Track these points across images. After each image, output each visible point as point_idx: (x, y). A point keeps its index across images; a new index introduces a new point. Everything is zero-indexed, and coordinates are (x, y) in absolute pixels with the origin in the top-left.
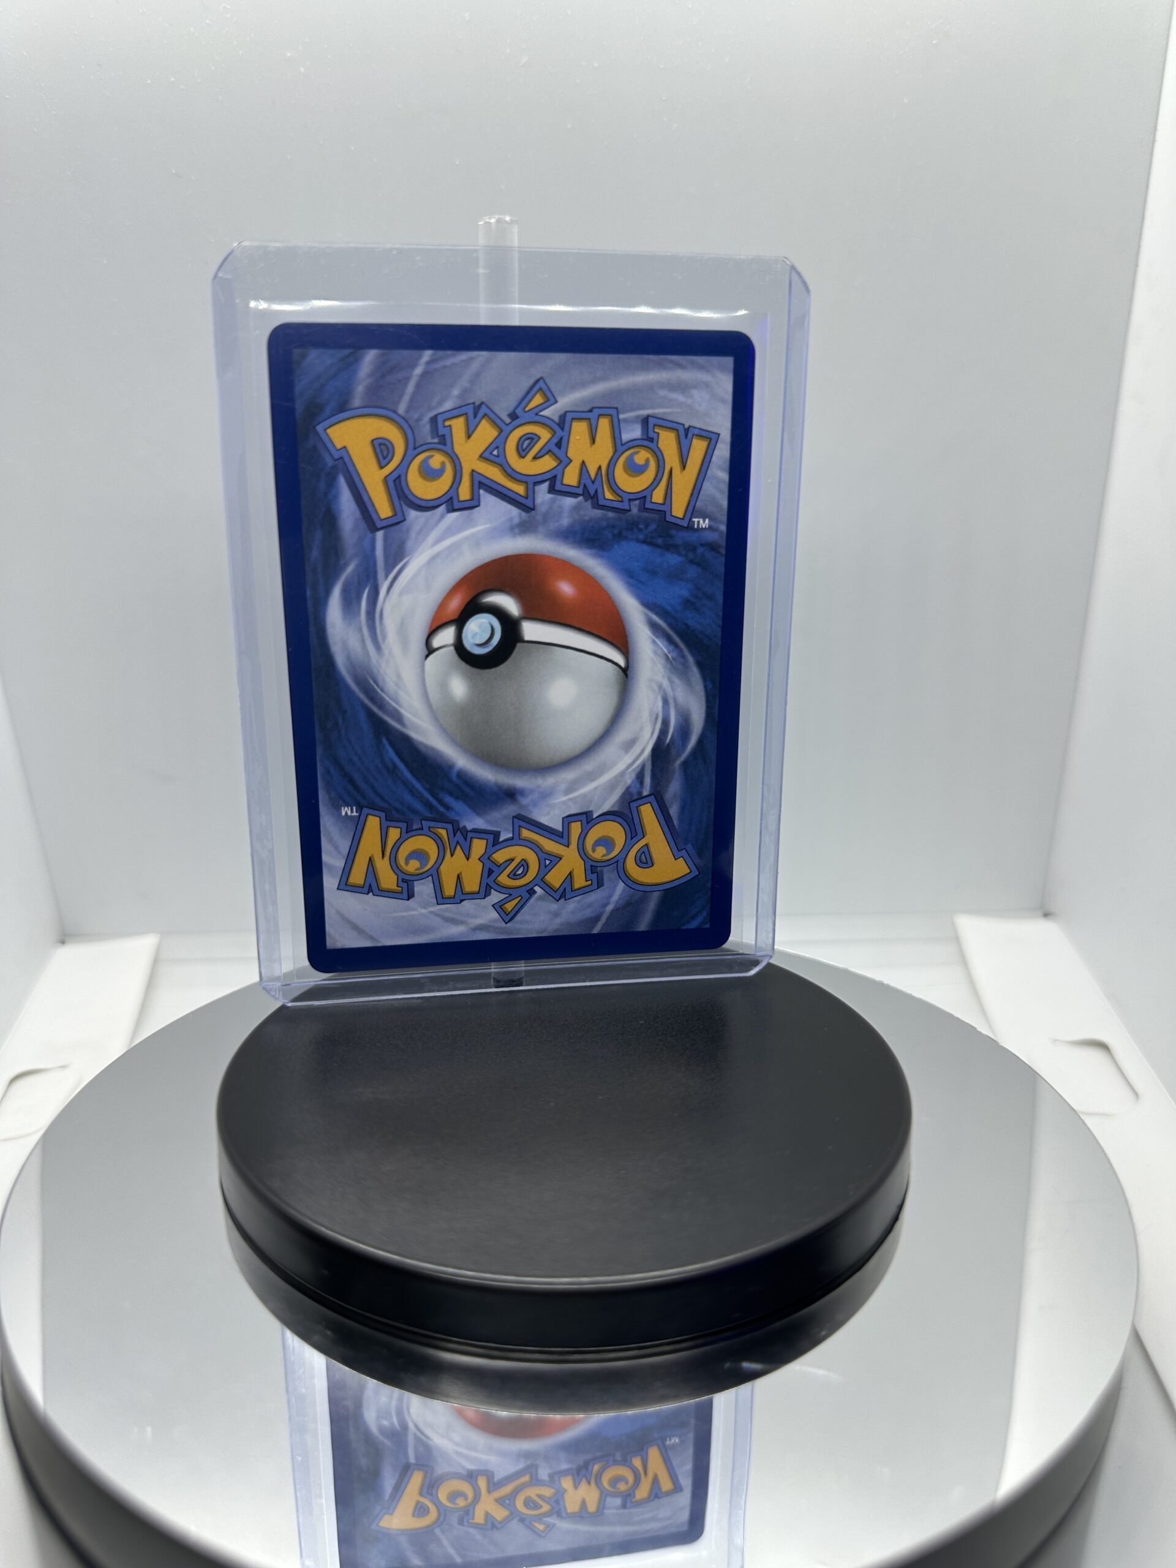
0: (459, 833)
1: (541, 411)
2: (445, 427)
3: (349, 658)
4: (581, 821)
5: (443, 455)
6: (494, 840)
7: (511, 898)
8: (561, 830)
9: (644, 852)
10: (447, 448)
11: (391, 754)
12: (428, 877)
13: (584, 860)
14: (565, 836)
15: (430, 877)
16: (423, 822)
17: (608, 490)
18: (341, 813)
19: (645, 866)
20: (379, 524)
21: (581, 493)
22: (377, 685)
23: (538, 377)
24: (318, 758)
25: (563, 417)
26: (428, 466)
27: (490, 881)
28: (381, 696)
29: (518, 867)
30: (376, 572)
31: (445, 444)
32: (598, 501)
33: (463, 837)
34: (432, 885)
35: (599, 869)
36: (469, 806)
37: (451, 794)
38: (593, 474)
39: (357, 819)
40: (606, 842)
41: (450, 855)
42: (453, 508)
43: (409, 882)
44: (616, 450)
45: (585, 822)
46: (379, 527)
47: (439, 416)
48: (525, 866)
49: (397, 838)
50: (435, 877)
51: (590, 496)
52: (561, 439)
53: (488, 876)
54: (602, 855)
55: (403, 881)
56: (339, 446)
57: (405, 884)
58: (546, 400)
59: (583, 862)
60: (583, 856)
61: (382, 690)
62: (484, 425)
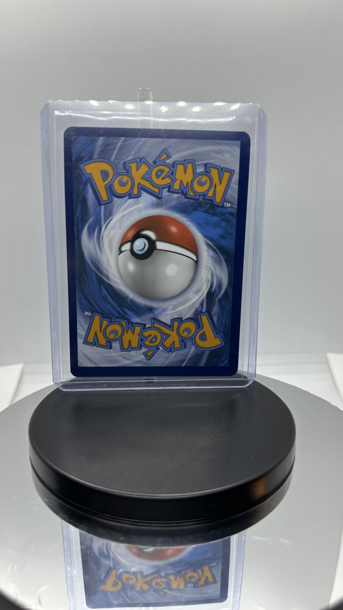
0: (130, 324)
3: (89, 254)
4: (178, 321)
9: (203, 335)
11: (105, 292)
12: (117, 341)
13: (178, 336)
15: (119, 341)
16: (116, 319)
19: (202, 340)
20: (102, 203)
21: (180, 192)
27: (142, 344)
29: (153, 338)
30: (101, 221)
32: (187, 196)
34: (119, 344)
35: (185, 341)
38: (185, 185)
39: (91, 317)
42: (131, 196)
43: (110, 343)
45: (179, 322)
46: (102, 204)
49: (106, 325)
50: (120, 340)
51: (184, 193)
53: (141, 342)
54: (186, 335)
58: (167, 156)
59: (178, 338)
60: (179, 335)
61: (102, 267)
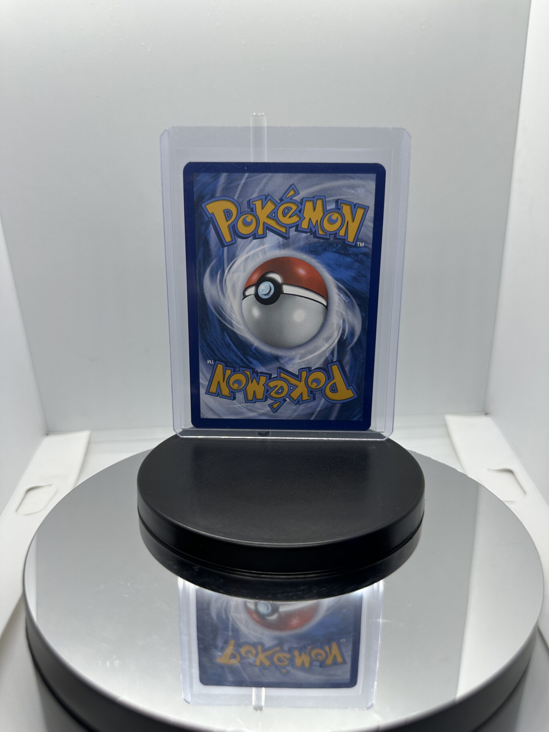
1: (292, 198)
2: (253, 204)
5: (252, 216)
6: (269, 377)
7: (276, 402)
8: (298, 375)
10: (254, 213)
14: (300, 377)
17: (320, 229)
18: (207, 362)
22: (223, 311)
23: (292, 184)
24: (199, 339)
25: (302, 200)
26: (246, 220)
28: (225, 315)
31: (253, 212)
33: (256, 374)
36: (260, 363)
37: (252, 357)
40: (317, 381)
41: (251, 383)
44: (324, 214)
47: (251, 200)
48: (282, 388)
52: (301, 209)
55: (231, 392)
56: (210, 213)
57: (232, 394)
62: (269, 203)
